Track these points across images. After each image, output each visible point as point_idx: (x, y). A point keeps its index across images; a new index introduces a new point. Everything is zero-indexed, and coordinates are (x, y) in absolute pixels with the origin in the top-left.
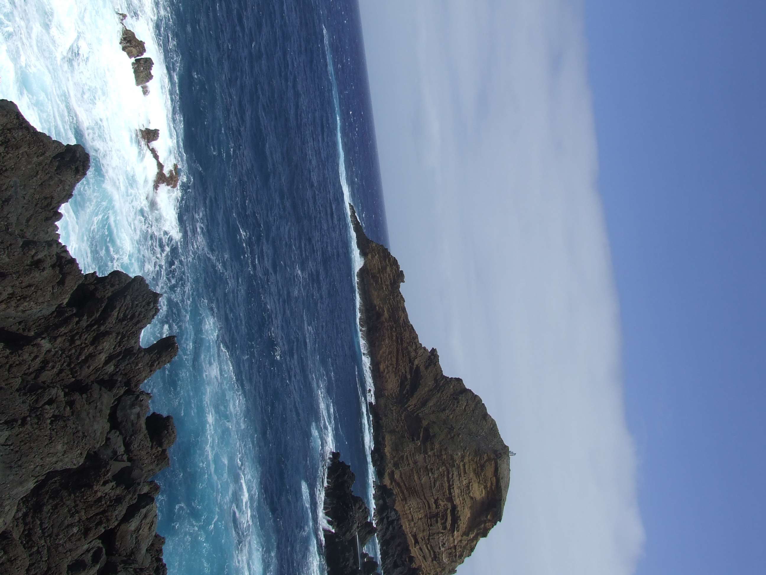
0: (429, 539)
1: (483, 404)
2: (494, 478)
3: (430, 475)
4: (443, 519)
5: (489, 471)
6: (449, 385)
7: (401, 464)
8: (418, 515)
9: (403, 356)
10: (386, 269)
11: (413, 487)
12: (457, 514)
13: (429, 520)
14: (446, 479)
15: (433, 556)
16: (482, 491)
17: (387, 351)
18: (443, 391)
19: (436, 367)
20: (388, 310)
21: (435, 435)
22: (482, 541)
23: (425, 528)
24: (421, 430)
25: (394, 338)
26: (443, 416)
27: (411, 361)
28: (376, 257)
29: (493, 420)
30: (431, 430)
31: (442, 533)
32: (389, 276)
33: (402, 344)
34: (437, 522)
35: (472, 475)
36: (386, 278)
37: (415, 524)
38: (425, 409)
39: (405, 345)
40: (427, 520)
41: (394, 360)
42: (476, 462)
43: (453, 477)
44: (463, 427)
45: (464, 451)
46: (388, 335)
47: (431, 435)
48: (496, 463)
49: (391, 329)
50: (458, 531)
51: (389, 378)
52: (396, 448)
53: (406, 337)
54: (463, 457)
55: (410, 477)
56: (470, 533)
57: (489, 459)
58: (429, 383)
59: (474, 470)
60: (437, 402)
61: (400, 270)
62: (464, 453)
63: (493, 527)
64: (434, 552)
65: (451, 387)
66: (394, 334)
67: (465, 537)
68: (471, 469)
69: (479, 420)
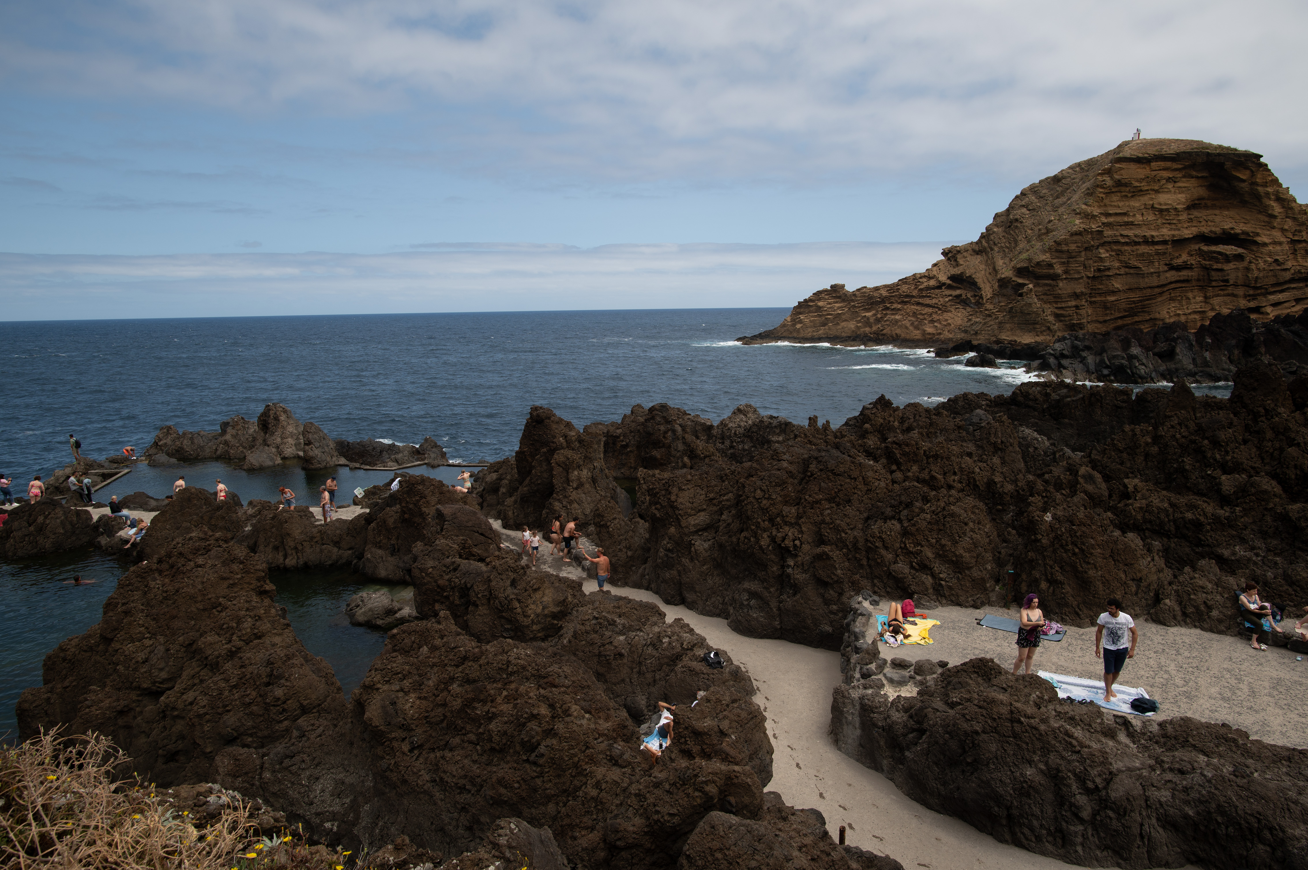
0: (1255, 288)
2: (1153, 164)
3: (1111, 274)
4: (1219, 259)
5: (1134, 172)
9: (928, 297)
10: (819, 307)
11: (1130, 304)
12: (1217, 234)
13: (1214, 284)
14: (1128, 248)
16: (1178, 187)
17: (912, 319)
19: (963, 251)
25: (900, 306)
27: (940, 286)
31: (1250, 263)
32: (829, 304)
33: (912, 296)
34: (1222, 270)
35: (1135, 203)
36: (831, 307)
37: (1213, 309)
40: (1213, 287)
41: (927, 310)
42: (1106, 193)
43: (1128, 236)
46: (892, 314)
50: (1258, 234)
51: (947, 321)
52: (1030, 324)
53: (907, 290)
54: (1088, 216)
55: (1106, 308)
56: (1270, 212)
58: (976, 263)
59: (1125, 198)
61: (829, 288)
62: (1078, 213)
63: (1269, 171)
64: (1292, 280)
67: (1277, 223)
68: (1120, 203)
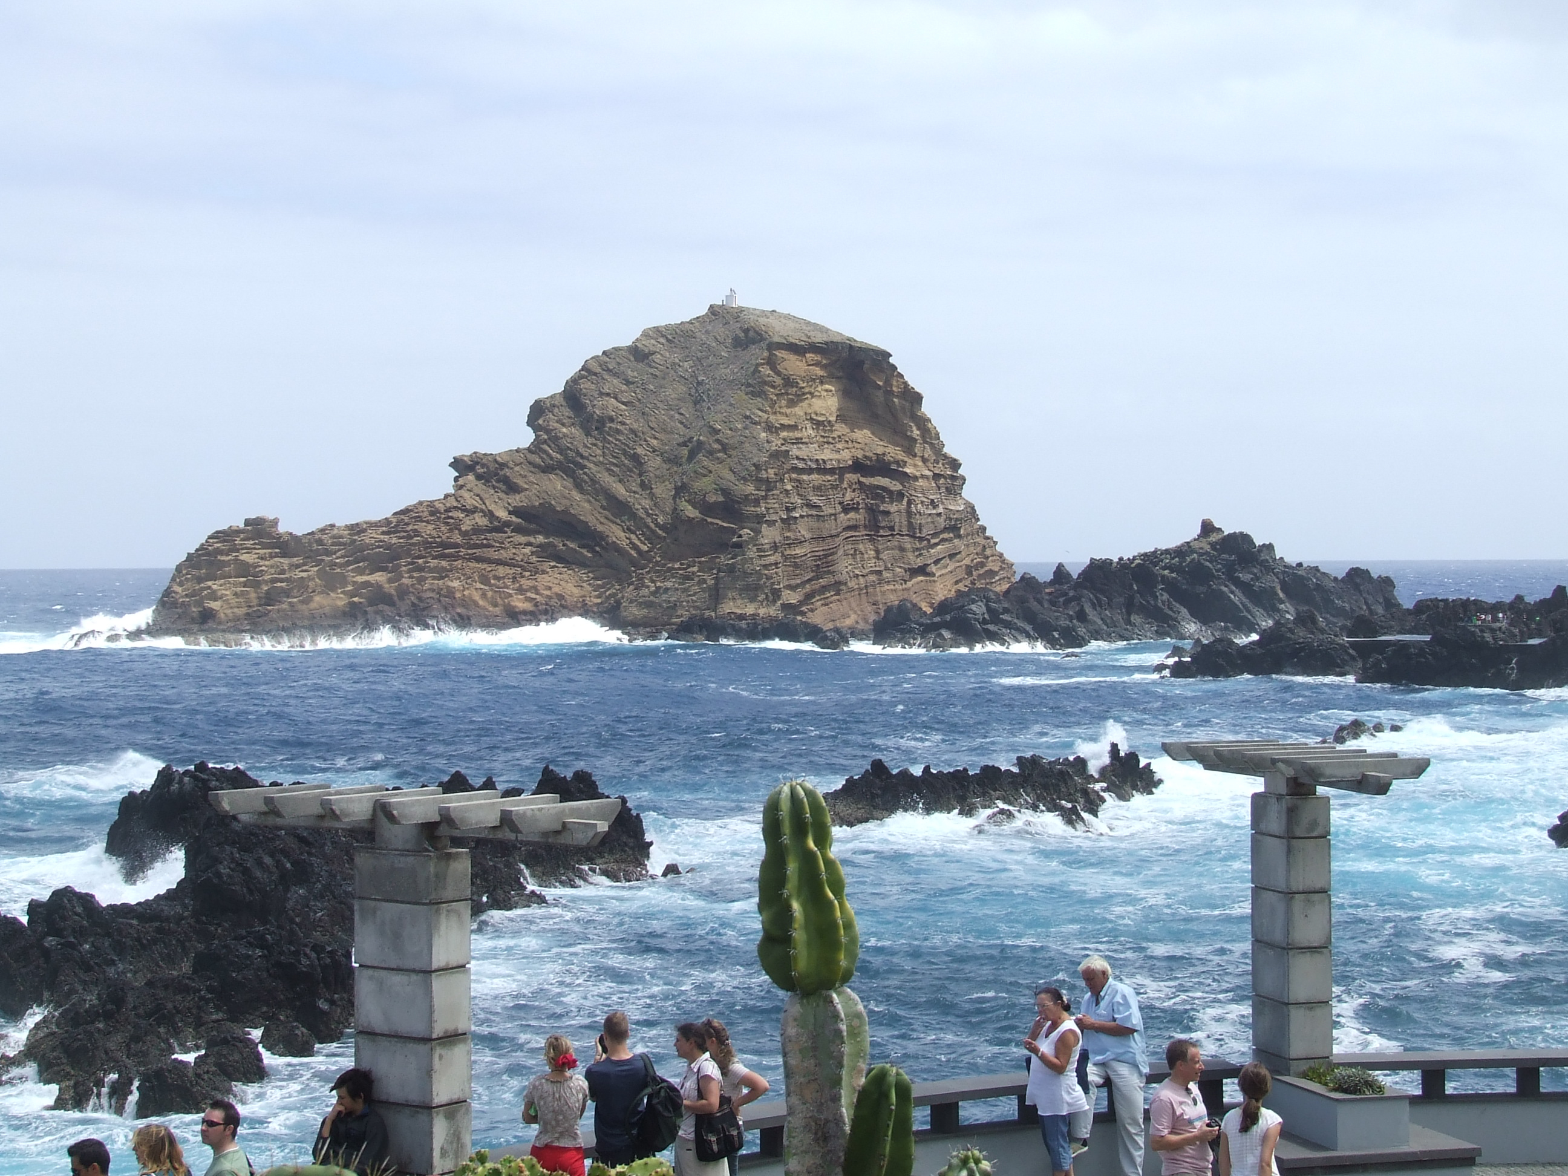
0: (921, 539)
1: (604, 353)
2: (808, 355)
3: (797, 515)
4: (884, 497)
5: (794, 365)
6: (561, 435)
7: (773, 583)
8: (869, 559)
9: (489, 546)
10: (245, 564)
11: (815, 561)
12: (871, 460)
13: (881, 532)
14: (805, 477)
15: (951, 535)
16: (827, 391)
17: (479, 586)
18: (582, 457)
19: (511, 464)
20: (360, 572)
21: (722, 490)
22: (927, 408)
23: (896, 543)
24: (712, 523)
25: (444, 563)
26: (654, 463)
27: (500, 527)
28: (215, 587)
29: (646, 334)
30: (712, 498)
31: (909, 503)
32: (262, 559)
33: (456, 546)
34: (887, 513)
35: (799, 411)
36: (272, 567)
37: (887, 569)
38: (637, 506)
39: (457, 538)
40: (882, 536)
41: (502, 571)
42: (777, 395)
43: (803, 459)
44: (677, 416)
45: (756, 423)
46: (434, 578)
47: (721, 499)
48: (780, 346)
49: (420, 569)
50: (905, 464)
51: (550, 588)
52: (751, 592)
53: (434, 533)
54: (770, 428)
55: (796, 566)
56: (910, 434)
57: (771, 362)
58: (559, 487)
59: (792, 403)
60: (612, 473)
61: (242, 526)
62: (759, 424)
63: (902, 376)
64: (945, 529)
65: (564, 430)
66: (433, 563)
67: (918, 449)
68: (788, 411)
69: (652, 370)
